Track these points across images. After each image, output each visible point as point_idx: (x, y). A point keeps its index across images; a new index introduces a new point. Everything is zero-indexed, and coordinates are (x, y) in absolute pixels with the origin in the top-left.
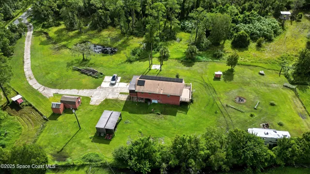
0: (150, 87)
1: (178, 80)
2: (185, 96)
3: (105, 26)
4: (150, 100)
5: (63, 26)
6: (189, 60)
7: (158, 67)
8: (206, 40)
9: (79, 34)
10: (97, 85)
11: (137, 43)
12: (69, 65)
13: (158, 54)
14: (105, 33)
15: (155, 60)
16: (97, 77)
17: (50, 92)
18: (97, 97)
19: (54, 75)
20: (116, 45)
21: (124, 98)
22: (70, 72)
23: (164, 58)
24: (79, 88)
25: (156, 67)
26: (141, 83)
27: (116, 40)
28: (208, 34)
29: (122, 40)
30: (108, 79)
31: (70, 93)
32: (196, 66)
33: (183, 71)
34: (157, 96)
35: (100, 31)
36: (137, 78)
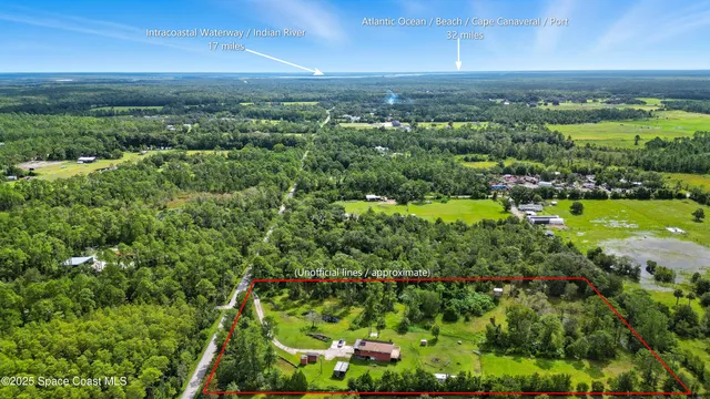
0: (369, 347)
1: (390, 342)
2: (395, 354)
3: (326, 296)
4: (368, 357)
5: (286, 295)
6: (402, 329)
7: (376, 335)
8: (419, 313)
9: (303, 303)
10: (328, 347)
11: (357, 312)
12: (301, 331)
13: (376, 324)
14: (327, 303)
15: (374, 329)
16: (327, 341)
17: (294, 351)
18: (329, 354)
19: (292, 339)
20: (337, 314)
21: (349, 356)
22: (305, 337)
23: (381, 327)
24: (314, 349)
25: (374, 335)
26: (363, 344)
27: (335, 309)
28: (421, 307)
29: (343, 310)
30: (335, 343)
31: (312, 351)
32: (408, 335)
33: (397, 338)
34: (373, 353)
35: (321, 301)
36: (358, 341)
